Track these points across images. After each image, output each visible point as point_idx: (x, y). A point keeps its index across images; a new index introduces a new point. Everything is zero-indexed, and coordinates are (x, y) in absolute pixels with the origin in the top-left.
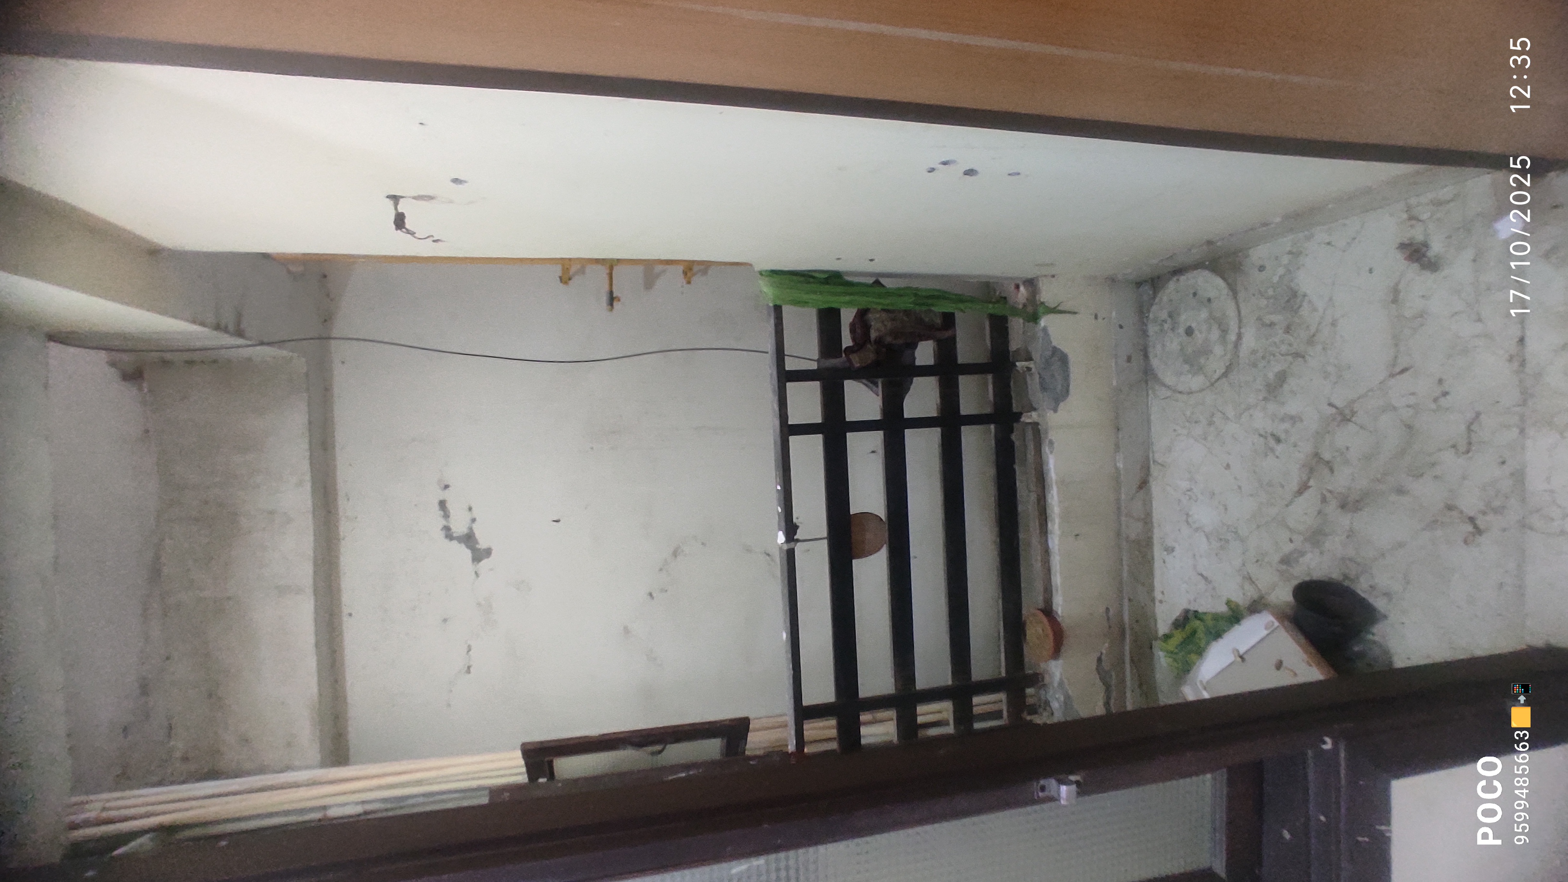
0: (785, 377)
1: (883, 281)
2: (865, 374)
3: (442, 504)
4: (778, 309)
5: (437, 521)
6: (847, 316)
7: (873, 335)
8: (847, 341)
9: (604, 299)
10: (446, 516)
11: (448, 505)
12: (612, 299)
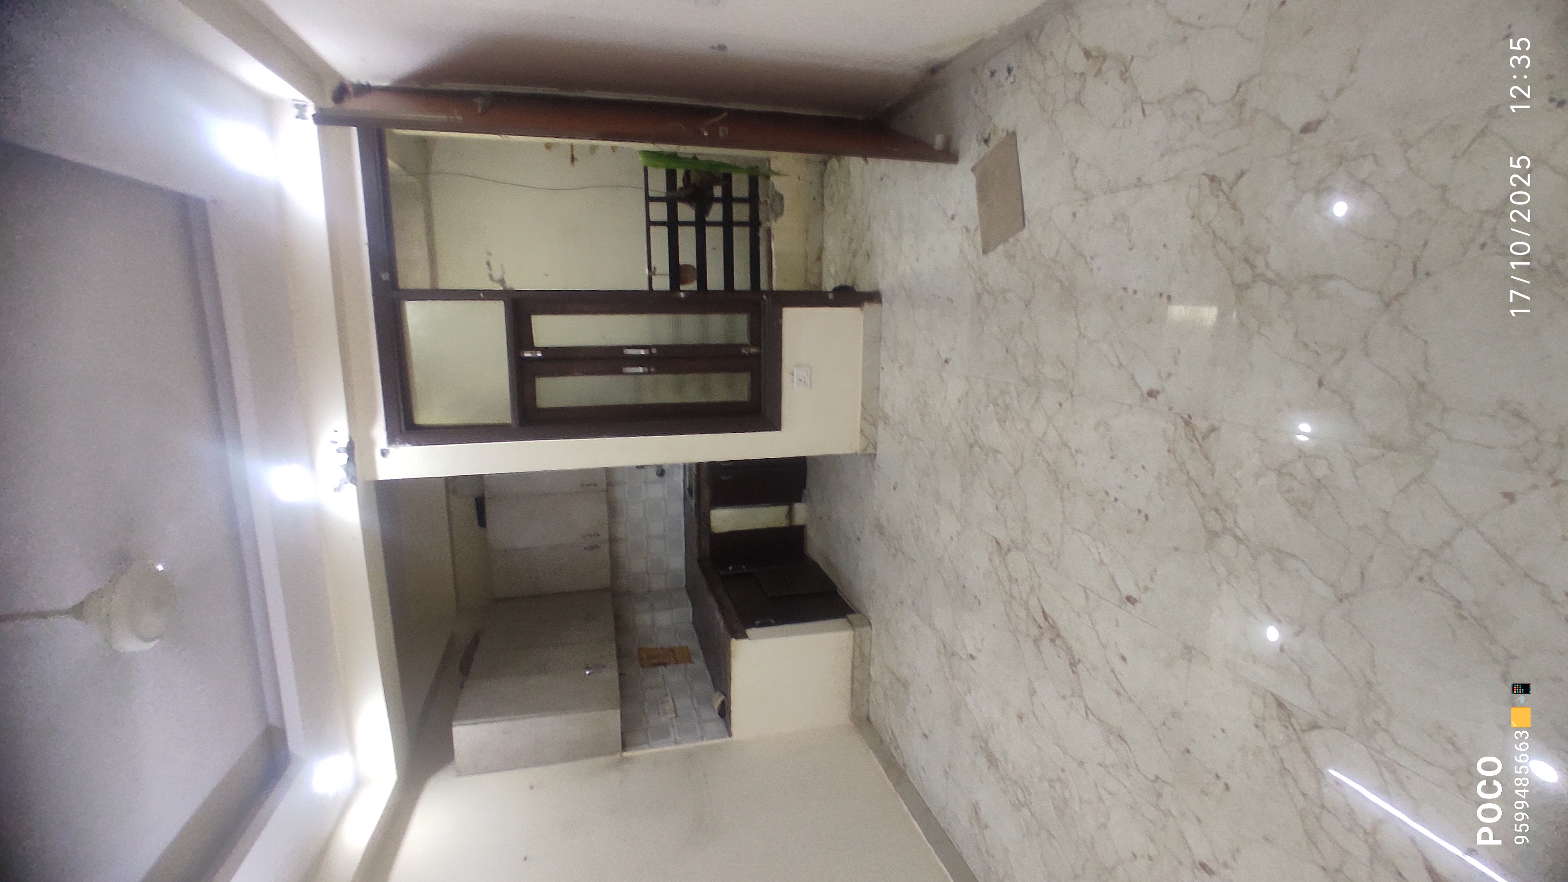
0: (649, 199)
1: (697, 157)
2: (688, 200)
3: (488, 264)
4: (646, 170)
5: (486, 271)
6: (680, 175)
7: (692, 182)
8: (680, 184)
9: (569, 157)
10: (490, 269)
11: (491, 264)
12: (573, 159)
